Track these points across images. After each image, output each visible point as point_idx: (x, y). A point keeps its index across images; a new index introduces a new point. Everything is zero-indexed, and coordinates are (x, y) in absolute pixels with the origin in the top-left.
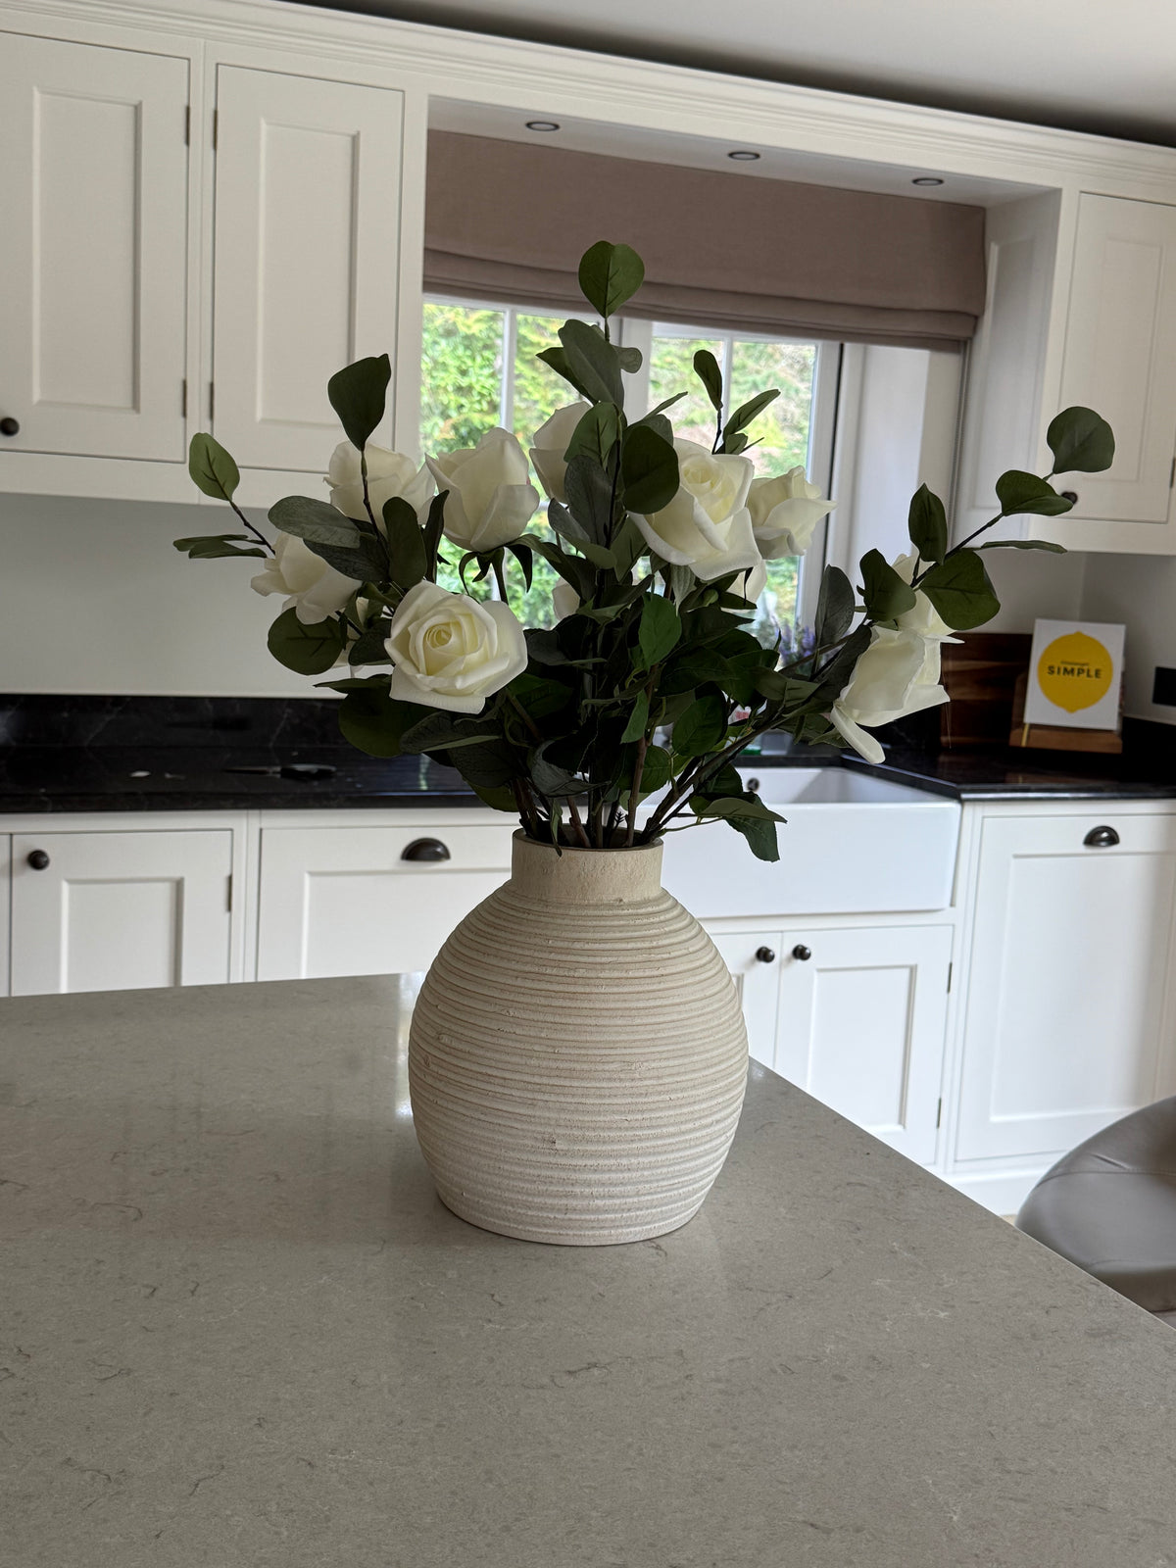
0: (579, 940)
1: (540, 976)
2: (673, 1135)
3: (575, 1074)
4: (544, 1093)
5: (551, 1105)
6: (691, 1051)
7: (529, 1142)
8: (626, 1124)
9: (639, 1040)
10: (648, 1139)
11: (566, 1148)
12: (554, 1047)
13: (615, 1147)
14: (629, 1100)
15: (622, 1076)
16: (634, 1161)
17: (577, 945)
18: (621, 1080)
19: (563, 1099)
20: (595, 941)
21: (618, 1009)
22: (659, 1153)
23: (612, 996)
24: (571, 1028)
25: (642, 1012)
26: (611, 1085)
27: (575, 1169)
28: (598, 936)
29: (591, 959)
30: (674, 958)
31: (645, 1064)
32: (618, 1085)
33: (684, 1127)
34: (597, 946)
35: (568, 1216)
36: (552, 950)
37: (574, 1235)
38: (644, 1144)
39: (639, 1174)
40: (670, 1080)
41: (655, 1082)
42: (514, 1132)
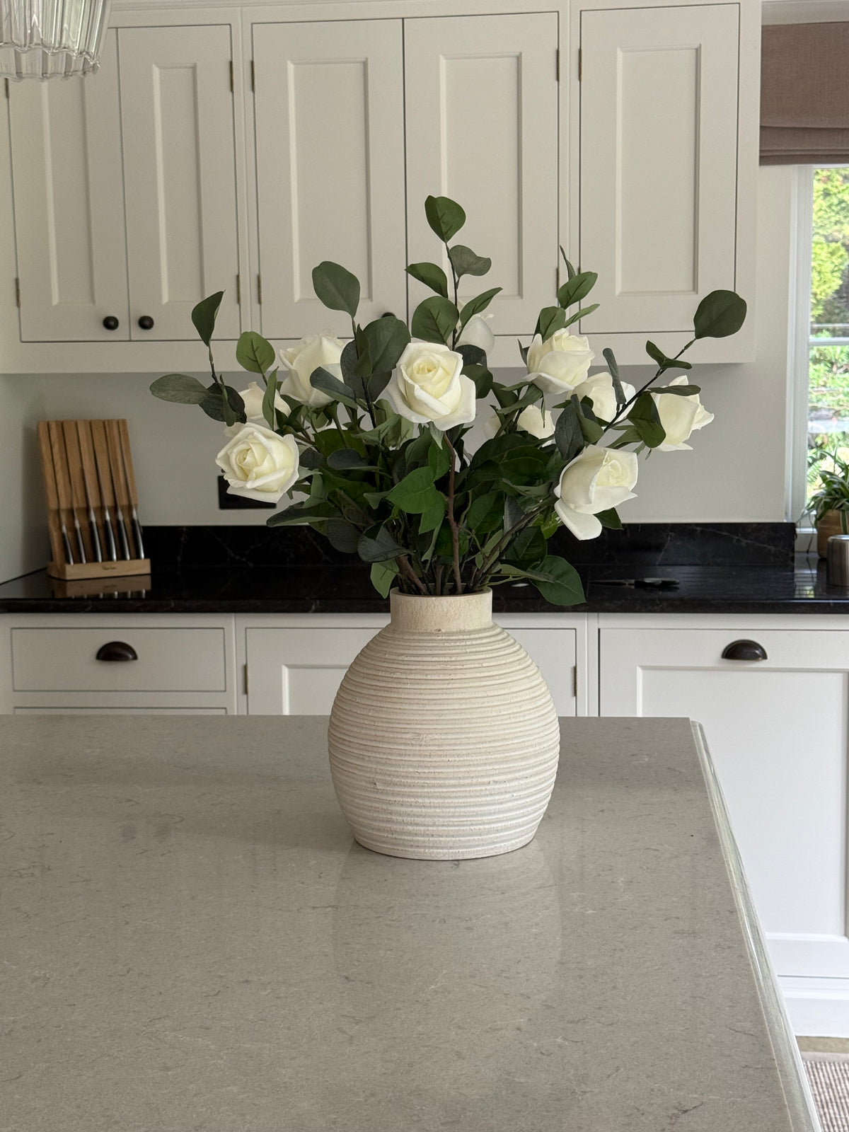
0: (402, 655)
1: (374, 677)
2: (454, 786)
3: (385, 740)
4: (368, 751)
5: (371, 759)
6: (467, 730)
7: (364, 784)
8: (417, 775)
9: (427, 720)
10: (433, 786)
11: (382, 788)
12: (375, 722)
13: (413, 790)
14: (419, 759)
15: (414, 742)
16: (427, 801)
17: (400, 658)
18: (413, 745)
19: (378, 756)
20: (412, 655)
21: (415, 699)
22: (444, 797)
23: (413, 691)
24: (385, 710)
25: (432, 702)
26: (406, 748)
27: (389, 803)
28: (415, 652)
29: (406, 667)
30: (466, 669)
31: (430, 736)
32: (411, 748)
33: (462, 782)
34: (412, 659)
35: (394, 836)
36: (386, 660)
37: (402, 850)
38: (432, 790)
39: (433, 810)
40: (448, 748)
41: (436, 748)
42: (355, 776)
